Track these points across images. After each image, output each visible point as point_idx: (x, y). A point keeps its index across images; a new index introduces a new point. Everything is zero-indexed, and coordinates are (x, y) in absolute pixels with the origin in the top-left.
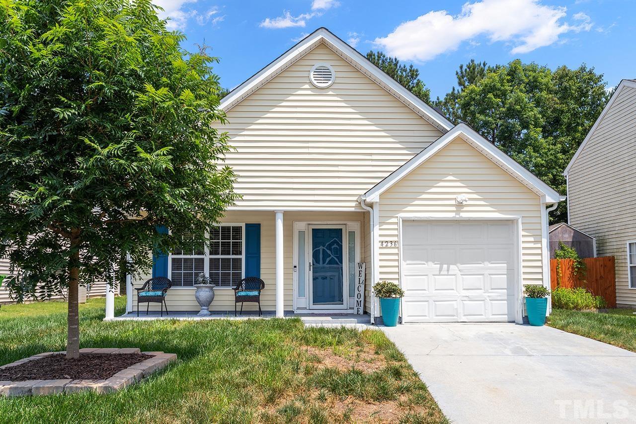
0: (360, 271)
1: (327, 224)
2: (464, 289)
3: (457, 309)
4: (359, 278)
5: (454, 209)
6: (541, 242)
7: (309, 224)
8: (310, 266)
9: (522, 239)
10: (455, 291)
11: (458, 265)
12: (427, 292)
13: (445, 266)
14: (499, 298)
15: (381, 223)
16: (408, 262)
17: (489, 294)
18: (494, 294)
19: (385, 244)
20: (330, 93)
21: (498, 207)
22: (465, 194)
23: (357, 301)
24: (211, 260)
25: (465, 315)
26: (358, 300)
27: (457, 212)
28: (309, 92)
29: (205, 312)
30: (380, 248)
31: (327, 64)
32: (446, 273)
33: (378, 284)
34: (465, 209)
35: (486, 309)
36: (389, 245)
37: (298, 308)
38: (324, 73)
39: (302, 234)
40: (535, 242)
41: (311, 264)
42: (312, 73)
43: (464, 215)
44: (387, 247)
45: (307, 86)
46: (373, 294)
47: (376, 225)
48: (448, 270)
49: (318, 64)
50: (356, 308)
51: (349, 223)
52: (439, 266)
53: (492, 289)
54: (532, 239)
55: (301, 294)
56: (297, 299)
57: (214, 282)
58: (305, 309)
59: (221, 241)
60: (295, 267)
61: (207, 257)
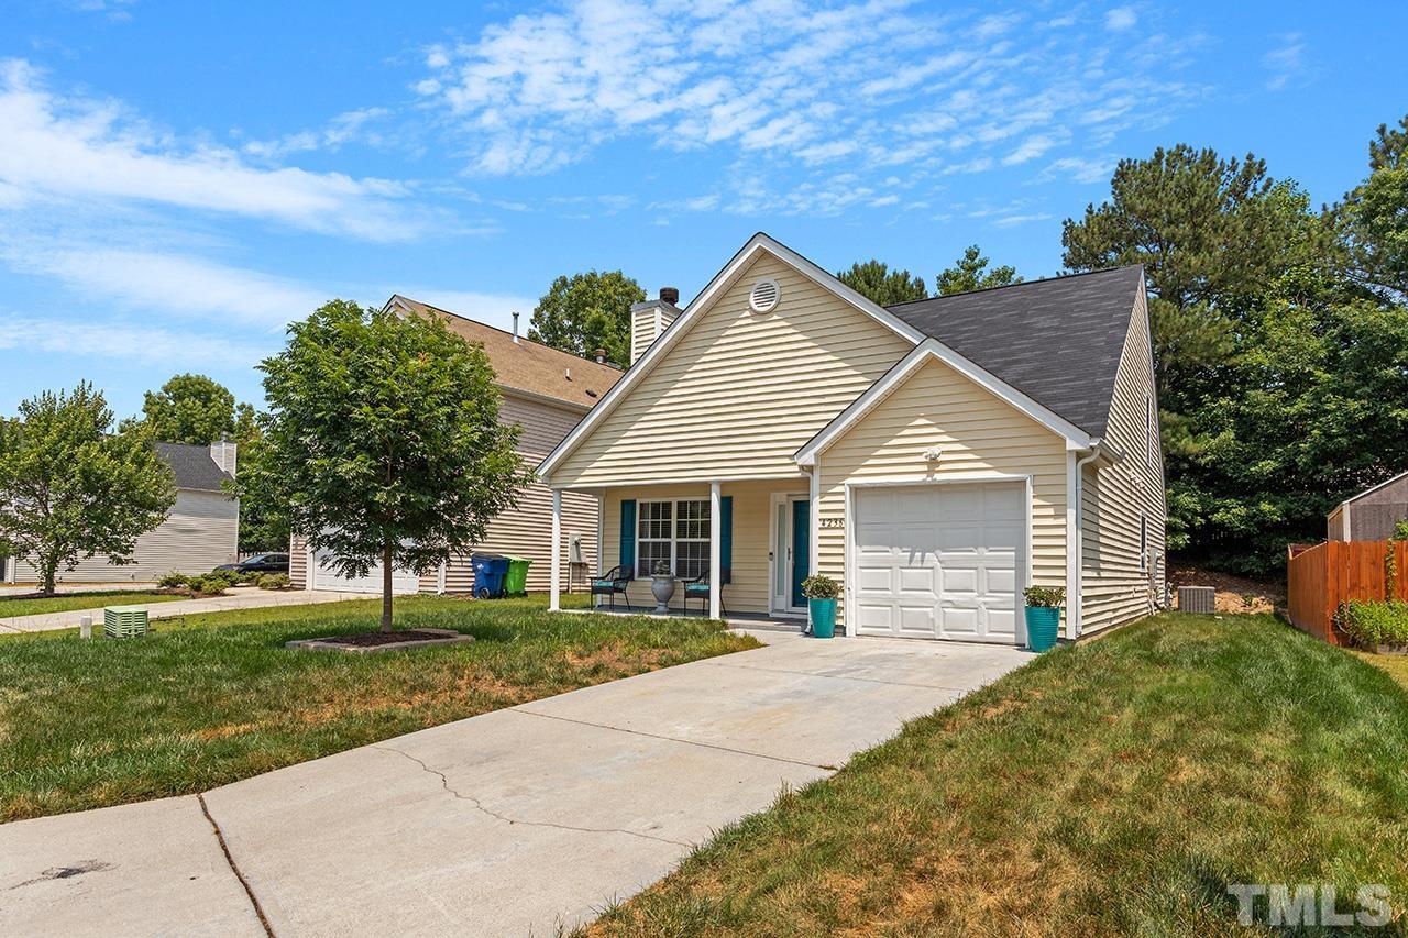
2: (946, 590)
3: (933, 620)
5: (925, 468)
6: (1065, 515)
7: (789, 495)
8: (789, 553)
9: (1031, 512)
10: (932, 593)
11: (938, 552)
12: (890, 592)
13: (918, 554)
14: (1002, 606)
15: (823, 494)
16: (865, 548)
17: (987, 599)
18: (993, 599)
20: (775, 317)
21: (996, 463)
22: (940, 443)
24: (678, 543)
25: (947, 630)
27: (930, 473)
28: (750, 321)
29: (662, 609)
30: (821, 528)
31: (770, 280)
32: (920, 565)
33: (816, 578)
34: (942, 467)
35: (979, 623)
36: (833, 524)
37: (775, 610)
38: (766, 292)
39: (782, 507)
40: (1055, 516)
41: (791, 551)
42: (752, 295)
43: (939, 477)
45: (747, 314)
47: (816, 497)
48: (922, 561)
49: (759, 282)
52: (908, 554)
53: (991, 591)
54: (1051, 511)
55: (780, 591)
56: (774, 597)
57: (681, 571)
58: (782, 611)
59: (688, 520)
60: (771, 554)
61: (674, 540)
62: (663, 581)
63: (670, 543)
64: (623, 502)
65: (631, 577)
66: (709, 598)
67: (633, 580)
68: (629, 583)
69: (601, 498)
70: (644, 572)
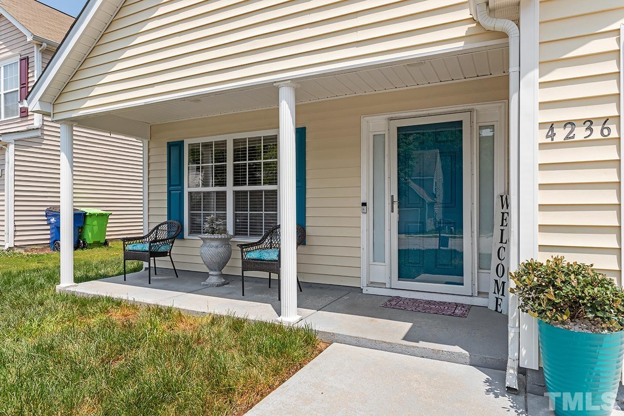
0: (503, 214)
1: (429, 115)
4: (502, 231)
7: (391, 119)
8: (393, 202)
19: (561, 134)
23: (496, 281)
24: (236, 193)
26: (498, 278)
30: (542, 146)
33: (531, 268)
36: (580, 133)
37: (372, 283)
39: (378, 139)
41: (396, 199)
44: (569, 142)
46: (511, 295)
47: (527, 72)
50: (492, 297)
51: (477, 107)
55: (377, 255)
56: (369, 265)
57: (239, 230)
58: (382, 285)
59: (247, 162)
60: (364, 204)
61: (230, 189)
62: (214, 244)
63: (224, 193)
64: (170, 145)
65: (179, 235)
66: (278, 272)
67: (182, 238)
68: (176, 242)
69: (146, 142)
70: (195, 229)
